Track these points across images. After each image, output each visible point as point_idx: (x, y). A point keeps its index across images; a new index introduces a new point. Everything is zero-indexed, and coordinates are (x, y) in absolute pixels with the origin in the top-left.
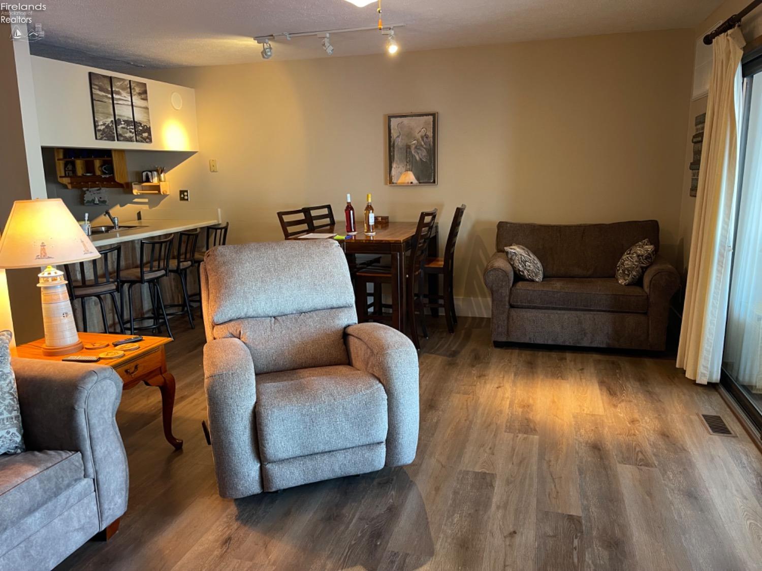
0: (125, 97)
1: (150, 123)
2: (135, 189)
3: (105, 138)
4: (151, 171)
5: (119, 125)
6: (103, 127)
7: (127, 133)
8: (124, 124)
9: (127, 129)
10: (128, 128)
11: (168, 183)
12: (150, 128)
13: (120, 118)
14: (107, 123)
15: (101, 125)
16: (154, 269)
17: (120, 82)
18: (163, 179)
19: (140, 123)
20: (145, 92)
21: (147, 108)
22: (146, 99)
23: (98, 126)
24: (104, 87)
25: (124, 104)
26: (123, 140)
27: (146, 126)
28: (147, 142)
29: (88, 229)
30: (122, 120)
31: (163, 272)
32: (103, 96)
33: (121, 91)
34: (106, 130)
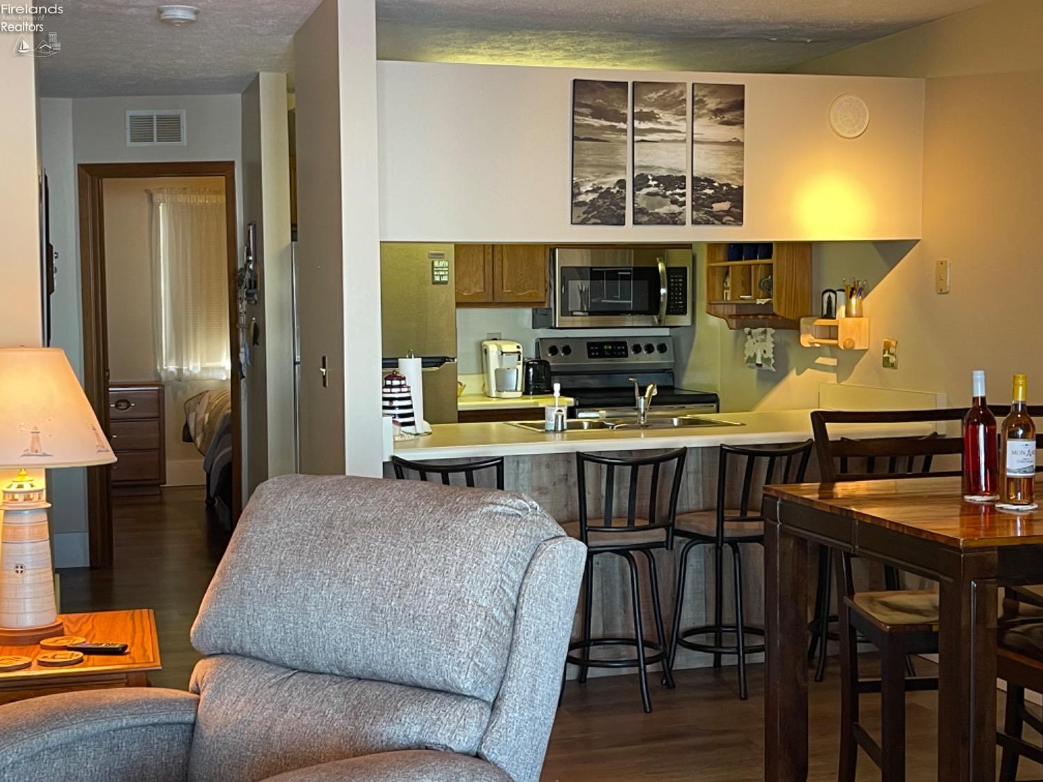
0: (669, 124)
1: (742, 177)
2: (808, 332)
3: (593, 220)
4: (834, 292)
5: (640, 189)
6: (591, 197)
7: (661, 205)
8: (656, 186)
9: (664, 196)
10: (668, 193)
11: (864, 320)
12: (741, 188)
13: (645, 172)
14: (605, 187)
15: (587, 192)
16: (638, 523)
17: (657, 91)
18: (854, 312)
19: (706, 180)
20: (740, 105)
21: (740, 144)
22: (740, 122)
23: (580, 194)
24: (609, 108)
25: (663, 141)
26: (649, 223)
27: (728, 185)
28: (724, 224)
29: (557, 417)
30: (650, 177)
31: (659, 535)
32: (603, 128)
33: (656, 111)
34: (601, 202)
